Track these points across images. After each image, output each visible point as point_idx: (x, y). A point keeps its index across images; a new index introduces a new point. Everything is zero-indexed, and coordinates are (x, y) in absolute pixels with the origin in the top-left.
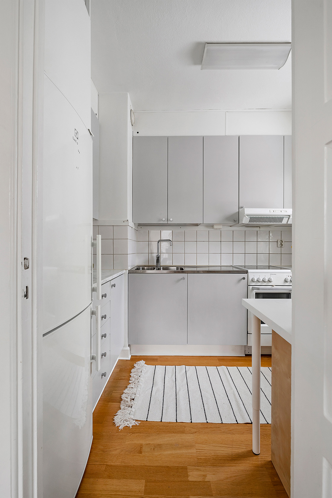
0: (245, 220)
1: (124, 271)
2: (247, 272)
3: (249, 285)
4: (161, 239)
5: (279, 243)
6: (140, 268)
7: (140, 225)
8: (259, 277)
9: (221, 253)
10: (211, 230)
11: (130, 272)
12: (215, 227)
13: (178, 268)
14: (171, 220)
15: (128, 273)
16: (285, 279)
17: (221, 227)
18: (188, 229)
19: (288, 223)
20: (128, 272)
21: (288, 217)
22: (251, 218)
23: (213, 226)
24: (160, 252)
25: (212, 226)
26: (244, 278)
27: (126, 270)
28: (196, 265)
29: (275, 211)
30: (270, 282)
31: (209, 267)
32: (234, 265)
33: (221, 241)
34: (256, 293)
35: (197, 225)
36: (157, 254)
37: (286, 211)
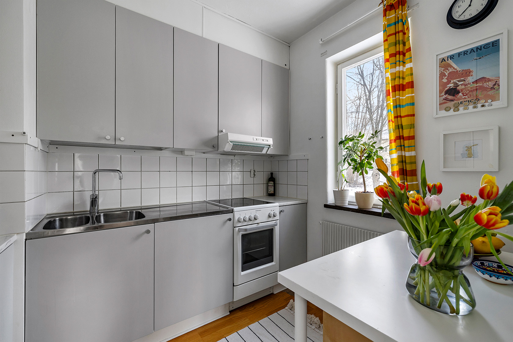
0: (228, 148)
1: (15, 237)
2: (232, 211)
3: (234, 227)
4: (99, 169)
5: (252, 173)
6: (55, 220)
7: (53, 143)
8: (245, 215)
9: (192, 186)
10: (179, 156)
11: (30, 237)
12: (186, 153)
13: (132, 212)
14: (122, 139)
15: (26, 240)
16: (269, 214)
17: (193, 153)
18: (146, 155)
19: (268, 153)
20: (25, 238)
21: (268, 146)
22: (234, 144)
23: (184, 151)
24: (97, 189)
25: (181, 152)
26: (230, 220)
27: (17, 234)
28: (159, 204)
29: (257, 139)
30: (256, 219)
31: (177, 205)
32: (208, 199)
33: (192, 171)
34: (242, 235)
35: (160, 149)
36: (91, 193)
37: (267, 140)
